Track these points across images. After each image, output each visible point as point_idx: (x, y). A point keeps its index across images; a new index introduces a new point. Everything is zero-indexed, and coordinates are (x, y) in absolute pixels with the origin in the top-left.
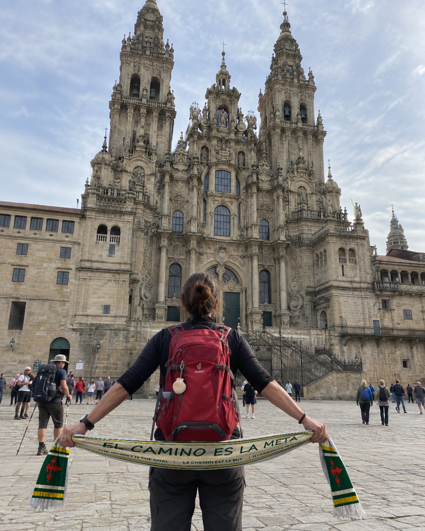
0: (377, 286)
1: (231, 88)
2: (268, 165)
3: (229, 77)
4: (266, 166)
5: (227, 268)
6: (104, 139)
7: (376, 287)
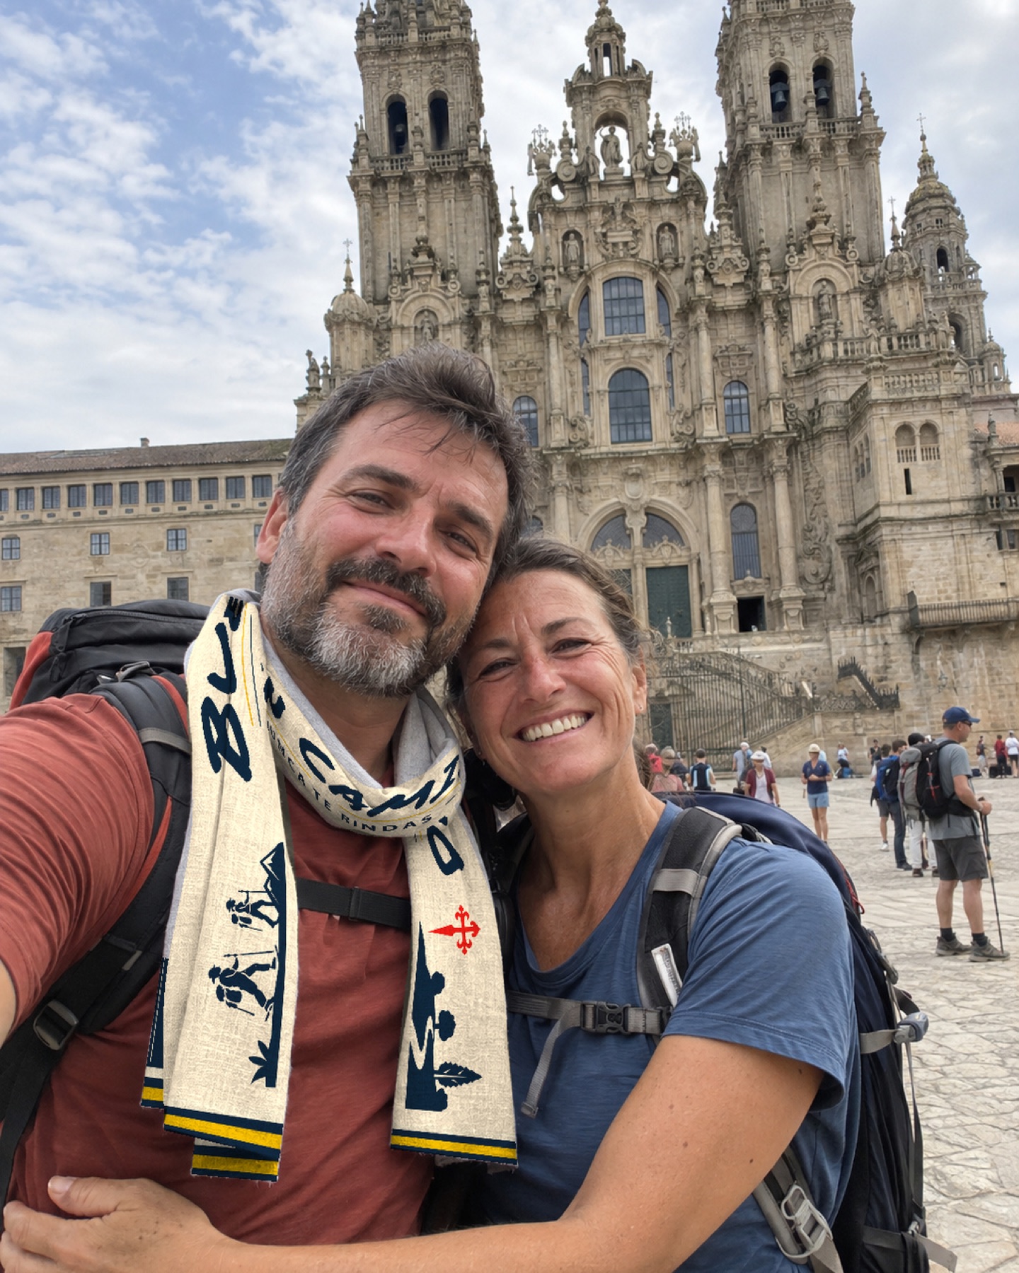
0: (992, 505)
1: (628, 63)
2: (734, 244)
3: (622, 37)
4: (732, 247)
5: (651, 513)
6: (346, 265)
7: (989, 507)
